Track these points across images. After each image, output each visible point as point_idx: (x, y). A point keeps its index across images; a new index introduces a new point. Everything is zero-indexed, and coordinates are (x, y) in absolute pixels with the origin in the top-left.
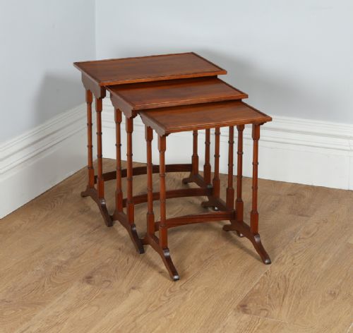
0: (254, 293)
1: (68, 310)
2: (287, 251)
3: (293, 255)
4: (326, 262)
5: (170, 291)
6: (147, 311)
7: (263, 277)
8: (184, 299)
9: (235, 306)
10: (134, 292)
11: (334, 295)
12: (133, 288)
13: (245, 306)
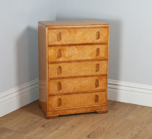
0: (93, 132)
1: (36, 135)
2: (106, 121)
3: (108, 122)
4: (118, 124)
5: (67, 131)
6: (59, 136)
7: (97, 128)
8: (71, 133)
9: (86, 136)
10: (57, 130)
11: (118, 134)
12: (56, 129)
13: (89, 136)
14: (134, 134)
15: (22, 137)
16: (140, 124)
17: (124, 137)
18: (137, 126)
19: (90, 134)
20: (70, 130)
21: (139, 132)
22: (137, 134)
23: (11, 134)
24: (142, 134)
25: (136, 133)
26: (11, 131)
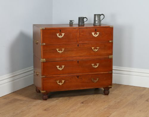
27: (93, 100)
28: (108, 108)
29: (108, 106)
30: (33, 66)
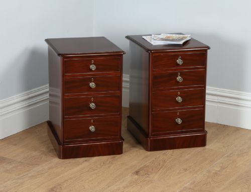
0: (145, 166)
1: (49, 168)
4: (189, 155)
6: (88, 171)
7: (153, 160)
8: (109, 167)
9: (133, 171)
11: (186, 170)
13: (138, 172)
14: (214, 171)
15: (28, 171)
16: (228, 156)
17: (195, 175)
18: (221, 159)
19: (139, 169)
20: (108, 162)
21: (223, 168)
22: (219, 171)
23: (11, 167)
24: (226, 171)
25: (217, 169)
26: (10, 162)
27: (162, 167)
28: (190, 188)
29: (191, 184)
30: (48, 85)
